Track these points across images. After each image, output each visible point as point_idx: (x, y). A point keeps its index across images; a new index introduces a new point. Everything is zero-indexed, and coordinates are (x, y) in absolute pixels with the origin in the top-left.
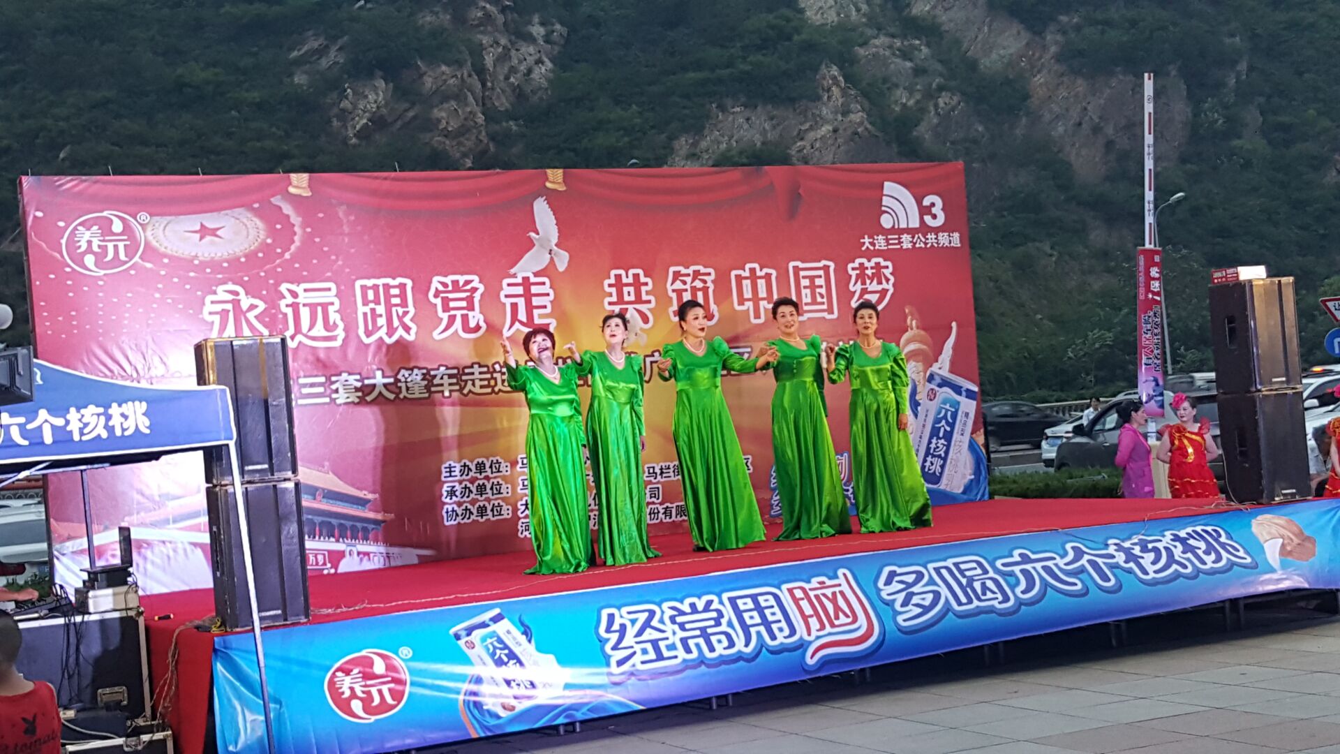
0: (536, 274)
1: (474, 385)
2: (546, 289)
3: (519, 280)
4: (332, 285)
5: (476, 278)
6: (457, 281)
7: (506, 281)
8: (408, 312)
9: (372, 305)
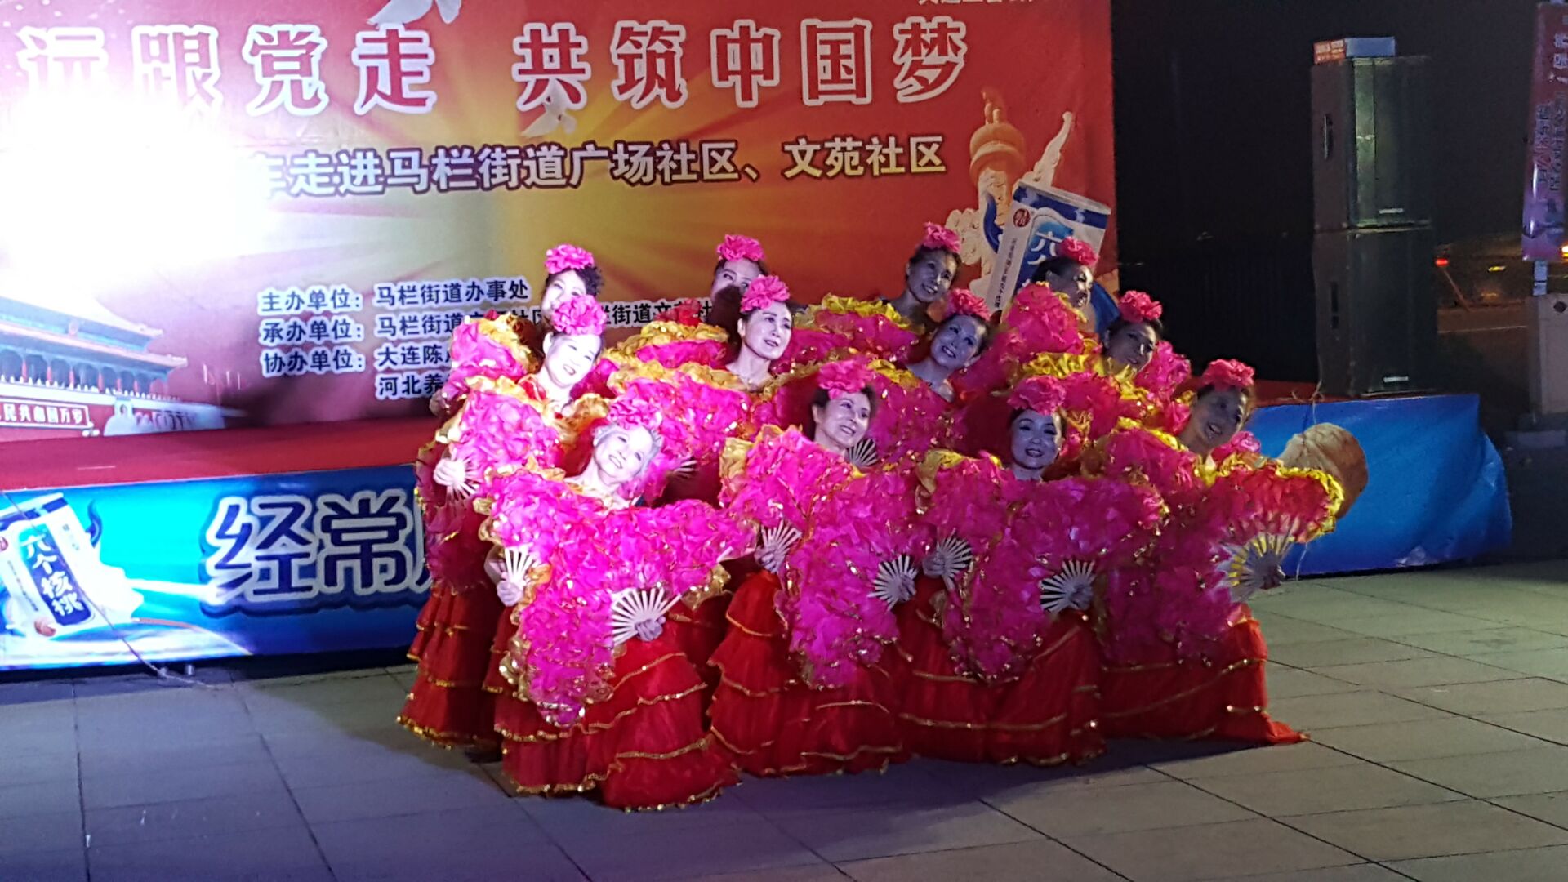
0: (409, 26)
1: (308, 182)
2: (424, 47)
3: (382, 34)
4: (97, 32)
5: (315, 30)
6: (287, 33)
7: (360, 36)
8: (209, 75)
9: (157, 63)
